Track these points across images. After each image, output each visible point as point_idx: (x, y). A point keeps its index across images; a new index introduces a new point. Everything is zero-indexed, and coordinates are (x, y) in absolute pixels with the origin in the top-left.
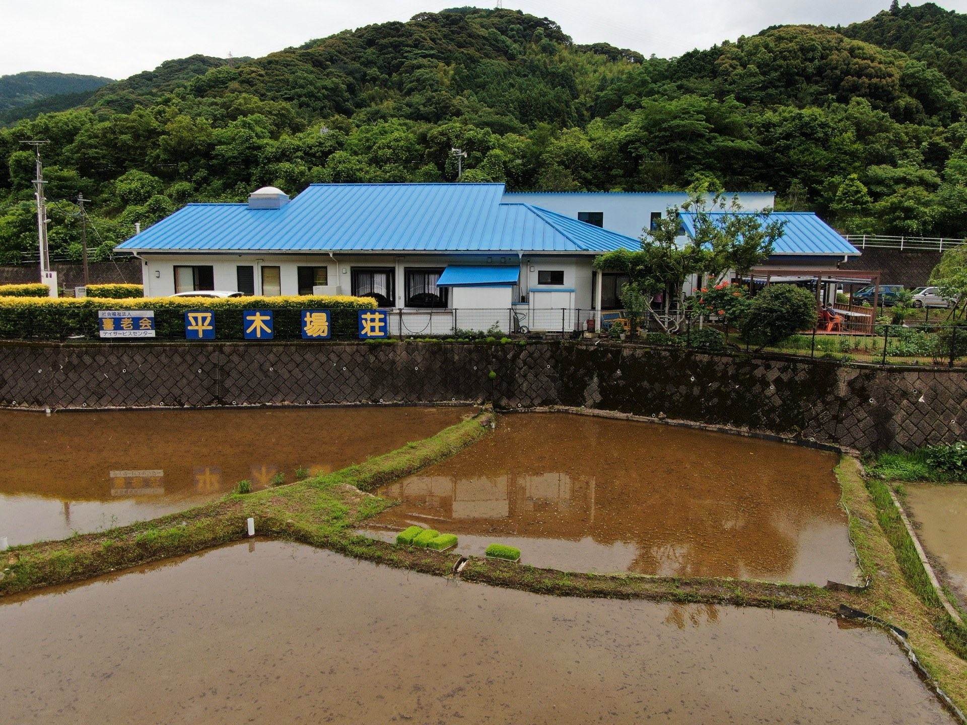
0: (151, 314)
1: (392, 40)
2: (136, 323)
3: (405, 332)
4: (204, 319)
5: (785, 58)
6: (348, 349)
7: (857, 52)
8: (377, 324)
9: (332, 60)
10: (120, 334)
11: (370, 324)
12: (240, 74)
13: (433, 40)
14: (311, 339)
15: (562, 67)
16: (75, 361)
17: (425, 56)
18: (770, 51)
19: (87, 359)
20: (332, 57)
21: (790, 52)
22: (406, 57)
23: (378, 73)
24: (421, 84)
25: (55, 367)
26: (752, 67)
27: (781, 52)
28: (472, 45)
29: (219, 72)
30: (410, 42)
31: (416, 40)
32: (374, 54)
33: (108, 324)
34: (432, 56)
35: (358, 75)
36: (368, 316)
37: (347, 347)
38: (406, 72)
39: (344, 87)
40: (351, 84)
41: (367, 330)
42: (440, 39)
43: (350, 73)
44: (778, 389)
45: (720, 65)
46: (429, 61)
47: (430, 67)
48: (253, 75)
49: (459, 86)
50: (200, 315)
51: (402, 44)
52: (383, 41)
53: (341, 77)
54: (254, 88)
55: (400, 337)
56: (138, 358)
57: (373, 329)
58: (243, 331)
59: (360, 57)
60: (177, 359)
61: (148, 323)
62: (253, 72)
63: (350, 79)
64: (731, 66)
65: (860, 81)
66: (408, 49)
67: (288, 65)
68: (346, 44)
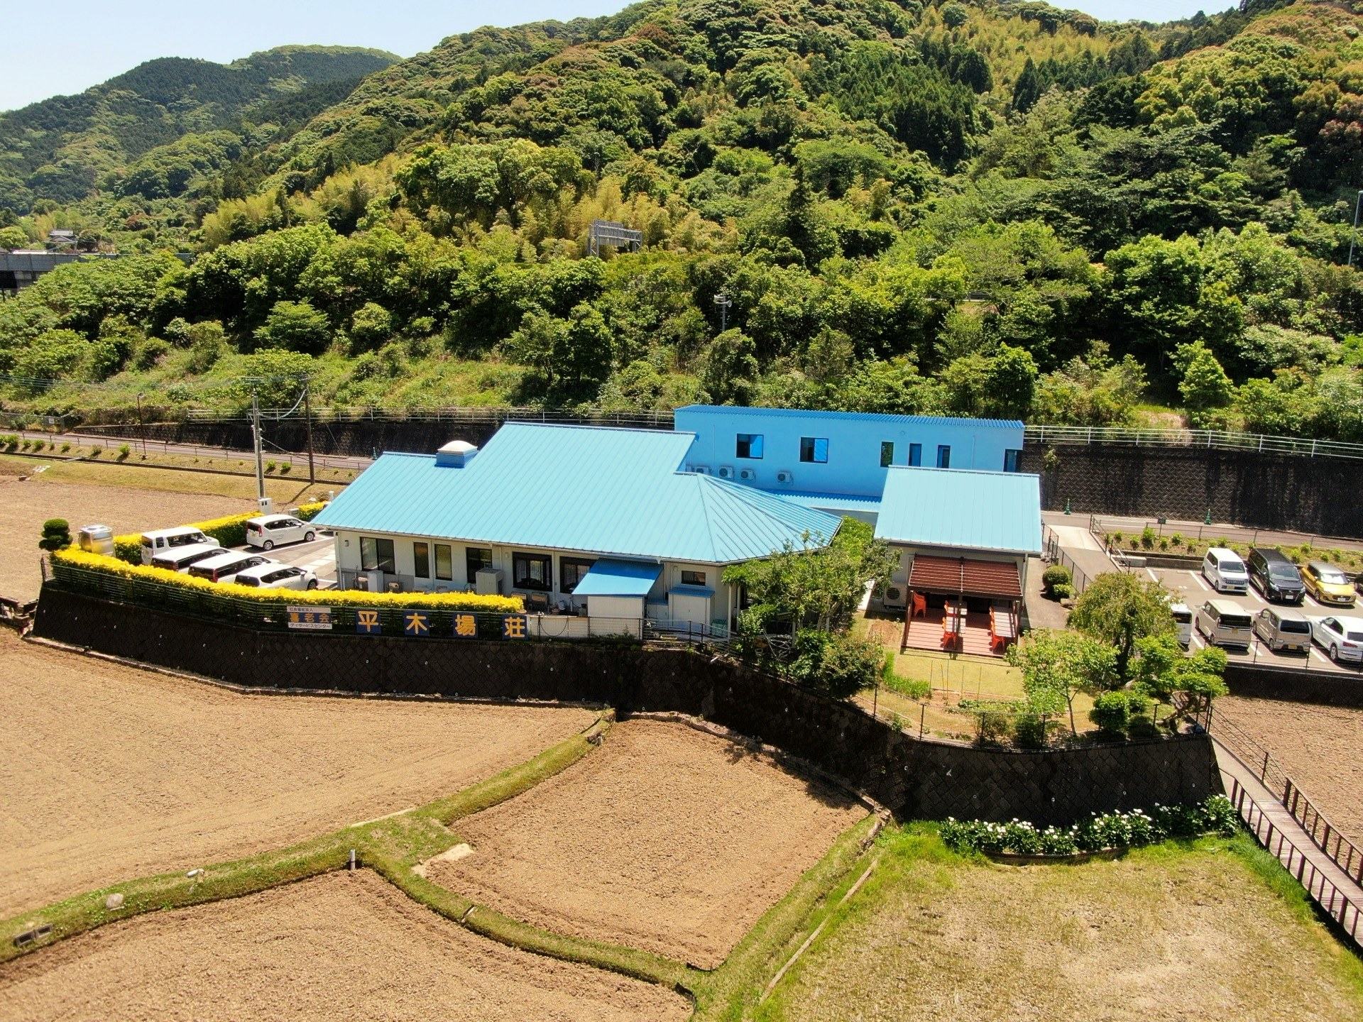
0: (328, 610)
1: (728, 21)
2: (317, 618)
3: (543, 634)
4: (371, 617)
5: (1238, 95)
6: (492, 648)
7: (1351, 82)
8: (519, 627)
9: (646, 54)
10: (304, 626)
11: (513, 627)
12: (527, 83)
13: (785, 18)
14: (461, 637)
15: (972, 45)
16: (268, 647)
17: (771, 44)
18: (1218, 83)
19: (278, 646)
20: (646, 50)
21: (1247, 85)
22: (746, 46)
23: (707, 71)
24: (763, 87)
25: (254, 651)
26: (1187, 110)
27: (1233, 86)
28: (840, 19)
29: (501, 82)
30: (752, 24)
31: (762, 20)
32: (702, 42)
33: (295, 617)
34: (781, 43)
35: (680, 77)
36: (511, 620)
37: (491, 646)
38: (744, 69)
39: (659, 94)
40: (670, 89)
41: (509, 632)
42: (795, 16)
43: (668, 75)
44: (847, 737)
45: (1142, 106)
46: (777, 51)
47: (776, 60)
48: (543, 85)
49: (815, 88)
50: (368, 614)
51: (741, 26)
52: (716, 24)
53: (656, 79)
54: (543, 104)
55: (540, 639)
56: (317, 647)
57: (515, 631)
58: (404, 627)
59: (683, 48)
60: (349, 650)
61: (326, 618)
62: (543, 80)
63: (671, 84)
64: (1156, 107)
65: (1348, 129)
66: (748, 33)
67: (589, 68)
68: (666, 30)
